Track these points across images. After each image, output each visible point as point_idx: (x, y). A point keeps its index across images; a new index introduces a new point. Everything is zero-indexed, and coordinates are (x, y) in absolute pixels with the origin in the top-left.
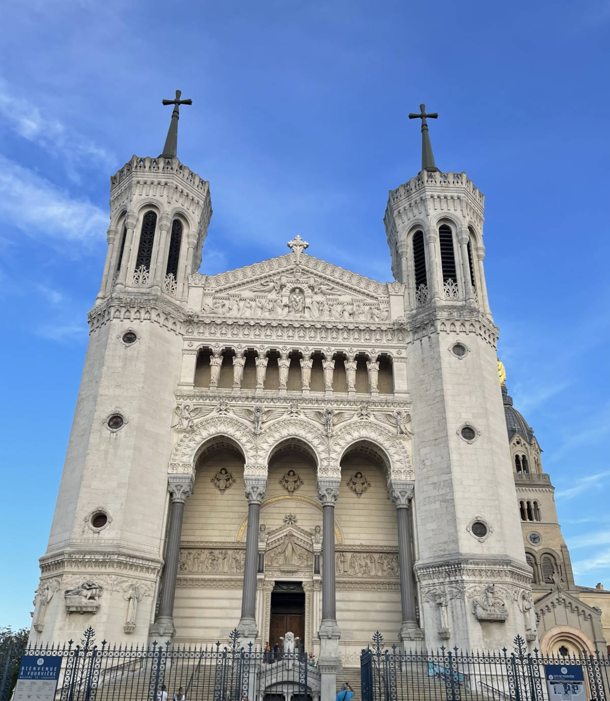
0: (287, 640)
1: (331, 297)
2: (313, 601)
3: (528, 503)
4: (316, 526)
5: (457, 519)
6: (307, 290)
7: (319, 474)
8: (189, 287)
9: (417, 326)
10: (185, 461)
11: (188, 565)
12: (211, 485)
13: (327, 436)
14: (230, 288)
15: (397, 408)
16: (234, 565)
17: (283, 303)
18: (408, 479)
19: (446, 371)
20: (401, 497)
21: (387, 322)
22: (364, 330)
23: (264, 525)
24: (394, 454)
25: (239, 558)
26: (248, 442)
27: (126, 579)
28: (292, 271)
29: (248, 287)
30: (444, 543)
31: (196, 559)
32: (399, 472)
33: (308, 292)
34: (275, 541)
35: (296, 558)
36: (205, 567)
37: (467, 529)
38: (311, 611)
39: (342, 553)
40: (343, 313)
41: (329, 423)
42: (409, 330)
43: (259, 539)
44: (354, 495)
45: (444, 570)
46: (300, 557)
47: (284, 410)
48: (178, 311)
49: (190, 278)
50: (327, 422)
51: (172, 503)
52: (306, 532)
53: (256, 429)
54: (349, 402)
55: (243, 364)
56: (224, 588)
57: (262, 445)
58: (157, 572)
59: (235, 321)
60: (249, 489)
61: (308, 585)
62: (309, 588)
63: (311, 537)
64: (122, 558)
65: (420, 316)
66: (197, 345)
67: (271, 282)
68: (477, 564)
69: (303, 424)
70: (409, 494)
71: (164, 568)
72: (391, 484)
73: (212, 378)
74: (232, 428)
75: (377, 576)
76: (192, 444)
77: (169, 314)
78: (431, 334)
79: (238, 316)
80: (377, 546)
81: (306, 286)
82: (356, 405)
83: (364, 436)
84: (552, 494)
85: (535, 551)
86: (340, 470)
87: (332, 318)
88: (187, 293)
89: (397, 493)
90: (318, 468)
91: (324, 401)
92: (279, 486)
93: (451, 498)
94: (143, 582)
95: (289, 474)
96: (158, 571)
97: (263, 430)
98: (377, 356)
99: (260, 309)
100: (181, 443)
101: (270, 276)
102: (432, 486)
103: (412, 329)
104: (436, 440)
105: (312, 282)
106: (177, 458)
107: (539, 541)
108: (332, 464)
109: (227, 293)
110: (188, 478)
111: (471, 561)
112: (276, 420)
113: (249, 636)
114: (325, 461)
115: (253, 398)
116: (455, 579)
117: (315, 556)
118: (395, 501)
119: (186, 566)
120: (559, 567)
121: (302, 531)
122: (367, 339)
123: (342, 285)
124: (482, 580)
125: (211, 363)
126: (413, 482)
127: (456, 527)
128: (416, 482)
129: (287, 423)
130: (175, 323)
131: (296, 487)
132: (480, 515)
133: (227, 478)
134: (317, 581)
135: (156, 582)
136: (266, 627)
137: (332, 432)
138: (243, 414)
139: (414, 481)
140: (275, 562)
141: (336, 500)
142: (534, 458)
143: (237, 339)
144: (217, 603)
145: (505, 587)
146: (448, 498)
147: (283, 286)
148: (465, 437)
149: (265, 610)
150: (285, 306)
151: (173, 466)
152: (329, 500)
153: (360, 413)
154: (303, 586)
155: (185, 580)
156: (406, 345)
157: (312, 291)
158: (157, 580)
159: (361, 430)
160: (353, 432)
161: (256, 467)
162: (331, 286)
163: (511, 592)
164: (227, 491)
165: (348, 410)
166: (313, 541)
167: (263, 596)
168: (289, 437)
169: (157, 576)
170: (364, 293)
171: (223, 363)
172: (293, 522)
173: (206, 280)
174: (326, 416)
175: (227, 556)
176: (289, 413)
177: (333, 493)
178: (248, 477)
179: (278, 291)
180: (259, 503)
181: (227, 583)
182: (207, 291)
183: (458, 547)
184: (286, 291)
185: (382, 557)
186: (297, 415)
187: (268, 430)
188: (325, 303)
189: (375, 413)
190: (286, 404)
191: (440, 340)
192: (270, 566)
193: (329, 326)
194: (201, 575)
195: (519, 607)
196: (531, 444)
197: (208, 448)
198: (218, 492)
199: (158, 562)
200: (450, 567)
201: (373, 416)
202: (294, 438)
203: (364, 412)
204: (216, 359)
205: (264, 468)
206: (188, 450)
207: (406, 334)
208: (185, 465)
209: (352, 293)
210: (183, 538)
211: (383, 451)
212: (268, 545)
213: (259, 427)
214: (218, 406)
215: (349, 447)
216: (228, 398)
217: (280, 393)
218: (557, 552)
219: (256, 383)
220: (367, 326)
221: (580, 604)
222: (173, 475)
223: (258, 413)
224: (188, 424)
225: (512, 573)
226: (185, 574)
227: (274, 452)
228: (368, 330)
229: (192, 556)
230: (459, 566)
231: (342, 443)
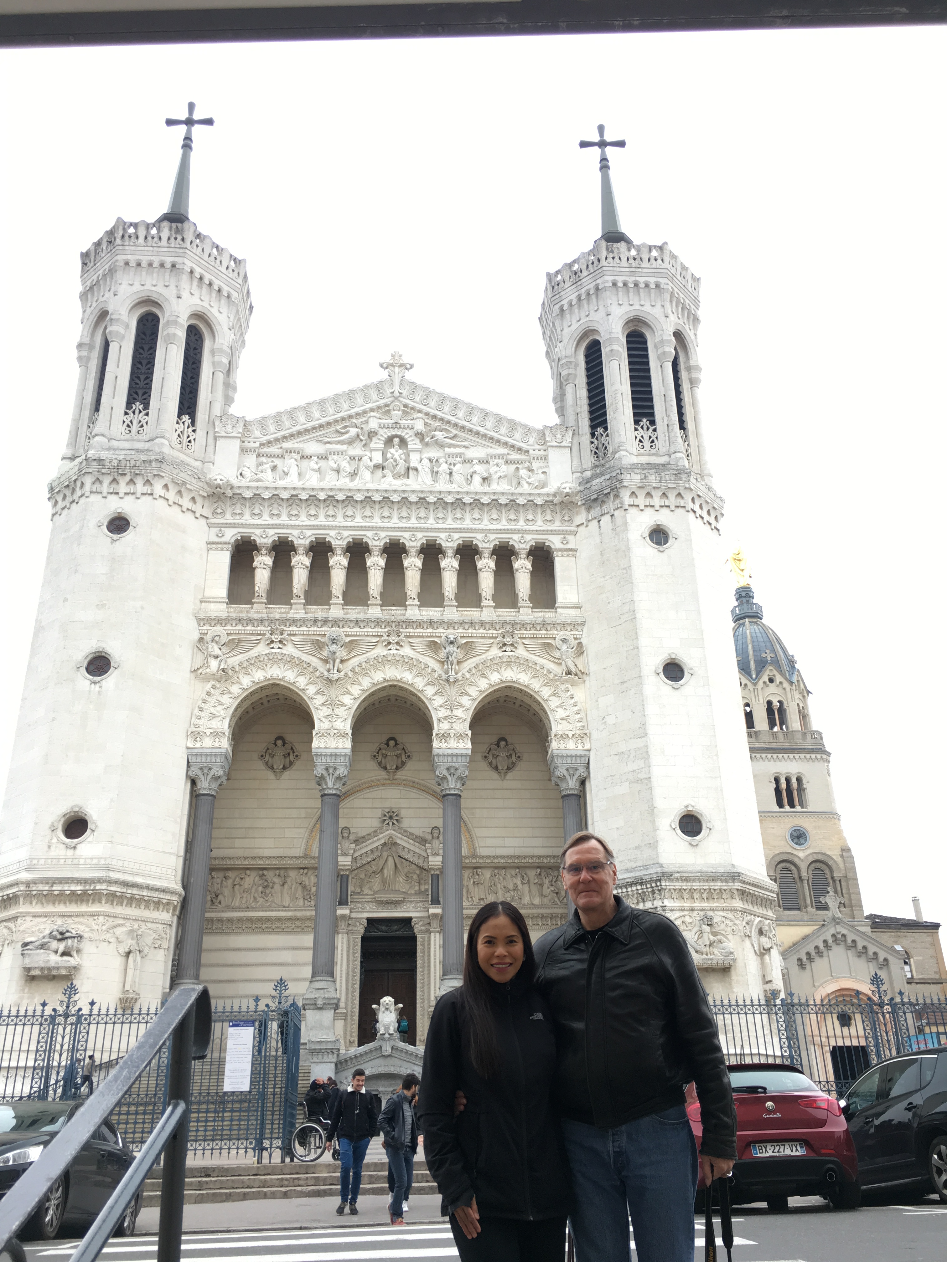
0: (382, 1009)
1: (452, 450)
2: (429, 948)
3: (788, 780)
4: (433, 828)
5: (655, 810)
6: (413, 440)
7: (435, 744)
8: (215, 438)
9: (592, 498)
10: (214, 727)
11: (224, 897)
12: (260, 765)
13: (447, 681)
14: (285, 438)
15: (562, 633)
16: (299, 894)
17: (375, 462)
18: (580, 747)
19: (638, 572)
20: (568, 777)
21: (544, 491)
22: (506, 505)
23: (348, 828)
24: (557, 707)
25: (307, 883)
26: (318, 692)
27: (121, 922)
28: (387, 408)
29: (314, 435)
30: (637, 848)
31: (237, 886)
32: (563, 737)
33: (414, 444)
34: (366, 853)
35: (401, 879)
36: (252, 899)
37: (671, 826)
38: (426, 965)
39: (475, 870)
40: (471, 476)
41: (450, 658)
42: (579, 503)
43: (339, 852)
44: (495, 775)
45: (635, 892)
46: (408, 877)
47: (377, 639)
48: (199, 478)
49: (217, 423)
50: (448, 658)
51: (195, 796)
52: (417, 837)
53: (332, 672)
54: (482, 624)
55: (308, 564)
56: (283, 931)
57: (340, 698)
58: (172, 908)
59: (294, 493)
60: (319, 770)
61: (421, 923)
62: (423, 928)
63: (425, 845)
64: (113, 888)
65: (597, 480)
66: (231, 535)
67: (353, 427)
68: (686, 880)
69: (409, 664)
70: (581, 771)
71: (185, 903)
72: (553, 756)
73: (257, 588)
74: (291, 670)
75: (533, 904)
76: (226, 699)
77: (184, 483)
78: (614, 510)
79: (299, 484)
80: (532, 857)
81: (411, 433)
82: (495, 629)
83: (509, 678)
84: (826, 764)
85: (799, 858)
86: (470, 735)
87: (453, 486)
88: (213, 447)
89: (561, 771)
90: (434, 734)
91: (441, 623)
92: (372, 765)
93: (648, 776)
94: (149, 925)
95: (387, 744)
96: (175, 908)
97: (342, 673)
98: (528, 547)
99: (335, 473)
100: (209, 699)
101: (350, 417)
102: (617, 757)
103: (584, 502)
104: (623, 683)
105: (419, 426)
106: (200, 722)
107: (806, 841)
108: (455, 726)
109: (280, 446)
110: (221, 754)
111: (677, 875)
112: (364, 656)
113: (325, 1007)
114: (446, 722)
115: (325, 621)
116: (653, 904)
117: (432, 875)
118: (559, 783)
119: (220, 897)
120: (838, 882)
121: (411, 836)
122: (511, 520)
123: (471, 430)
124: (695, 905)
125: (255, 564)
126: (587, 753)
127: (653, 822)
128: (591, 752)
129: (383, 661)
130: (193, 498)
131: (400, 765)
132: (693, 804)
133: (286, 752)
134: (435, 915)
135: (170, 925)
136: (353, 992)
137: (456, 674)
138: (309, 647)
139: (589, 750)
140: (368, 886)
141: (463, 785)
142: (798, 705)
143: (297, 523)
144: (271, 957)
145: (730, 915)
146: (642, 776)
147: (372, 435)
148: (668, 678)
149: (351, 965)
150: (377, 467)
151: (196, 735)
152: (452, 785)
153: (500, 642)
154: (413, 924)
155: (220, 920)
156: (576, 529)
157: (420, 441)
158: (172, 922)
159: (503, 669)
160: (489, 674)
161: (332, 734)
162: (451, 432)
163: (741, 924)
164: (287, 774)
165: (482, 637)
166: (429, 851)
167: (348, 941)
168: (385, 684)
169: (173, 915)
170: (506, 444)
171: (274, 563)
172: (395, 822)
173: (245, 425)
174: (445, 648)
175: (289, 880)
176: (385, 643)
177: (459, 772)
178: (319, 751)
179: (364, 442)
180: (338, 793)
181: (289, 924)
182: (246, 444)
183: (657, 854)
184: (378, 443)
185: (540, 874)
186: (398, 647)
187: (350, 674)
188: (442, 460)
189: (525, 642)
190: (380, 630)
191: (629, 520)
192: (359, 893)
193: (450, 499)
194: (246, 911)
195: (754, 947)
196: (791, 683)
197: (252, 704)
198: (270, 775)
199: (173, 893)
200: (645, 887)
201: (523, 646)
202: (395, 686)
203: (508, 640)
204: (264, 558)
205: (344, 735)
206: (220, 708)
207: (575, 510)
208: (216, 734)
209: (487, 444)
210: (215, 853)
211: (540, 703)
212: (354, 859)
213: (336, 668)
214: (268, 635)
215: (485, 697)
216: (283, 621)
217: (370, 611)
218: (834, 857)
219: (329, 596)
220: (512, 498)
221: (870, 942)
222: (196, 751)
223: (334, 646)
224: (220, 665)
225: (743, 893)
226: (219, 912)
227: (362, 709)
228: (512, 505)
229: (230, 882)
230: (658, 884)
231: (473, 692)
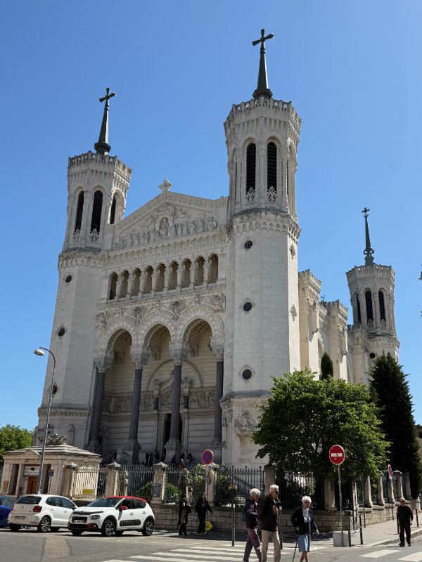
1: (184, 219)
4: (185, 377)
5: (233, 368)
6: (170, 218)
7: (170, 346)
10: (102, 347)
13: (174, 320)
15: (217, 293)
17: (156, 231)
18: (221, 342)
21: (215, 230)
23: (157, 380)
24: (214, 325)
26: (134, 330)
27: (67, 421)
28: (162, 206)
29: (138, 224)
32: (216, 338)
34: (165, 388)
37: (239, 376)
41: (175, 311)
45: (227, 403)
51: (97, 373)
53: (136, 322)
54: (188, 294)
55: (133, 280)
57: (141, 331)
60: (133, 361)
64: (63, 410)
66: (110, 272)
67: (150, 218)
68: (240, 398)
69: (162, 314)
71: (93, 413)
72: (212, 345)
73: (117, 292)
74: (125, 323)
76: (106, 337)
77: (90, 257)
78: (233, 235)
81: (169, 215)
82: (193, 295)
83: (198, 316)
86: (182, 341)
88: (105, 238)
90: (170, 342)
91: (174, 296)
94: (78, 421)
97: (140, 322)
98: (209, 256)
99: (143, 239)
100: (100, 337)
101: (149, 213)
102: (228, 346)
106: (98, 346)
109: (126, 232)
110: (103, 358)
111: (236, 396)
112: (148, 314)
114: (174, 337)
115: (136, 302)
116: (230, 408)
117: (185, 396)
122: (202, 246)
125: (117, 283)
126: (223, 344)
127: (232, 374)
129: (154, 315)
130: (95, 262)
132: (248, 364)
134: (185, 412)
137: (178, 317)
140: (166, 402)
143: (129, 263)
145: (258, 412)
147: (155, 220)
148: (245, 310)
149: (160, 432)
151: (96, 352)
152: (176, 362)
154: (182, 417)
156: (227, 244)
157: (173, 218)
158: (88, 420)
159: (195, 312)
160: (190, 315)
161: (137, 346)
162: (185, 210)
165: (188, 299)
167: (159, 423)
168: (156, 324)
169: (88, 417)
178: (133, 353)
179: (154, 223)
182: (116, 234)
183: (232, 387)
184: (158, 223)
187: (143, 322)
188: (180, 225)
190: (154, 302)
192: (163, 405)
194: (127, 413)
199: (87, 410)
201: (203, 301)
202: (159, 324)
203: (197, 299)
204: (120, 279)
205: (140, 346)
206: (104, 341)
208: (102, 350)
209: (198, 212)
212: (162, 391)
213: (138, 320)
214: (118, 310)
215: (189, 324)
216: (123, 304)
217: (151, 295)
222: (95, 358)
223: (137, 312)
224: (102, 325)
231: (184, 323)
